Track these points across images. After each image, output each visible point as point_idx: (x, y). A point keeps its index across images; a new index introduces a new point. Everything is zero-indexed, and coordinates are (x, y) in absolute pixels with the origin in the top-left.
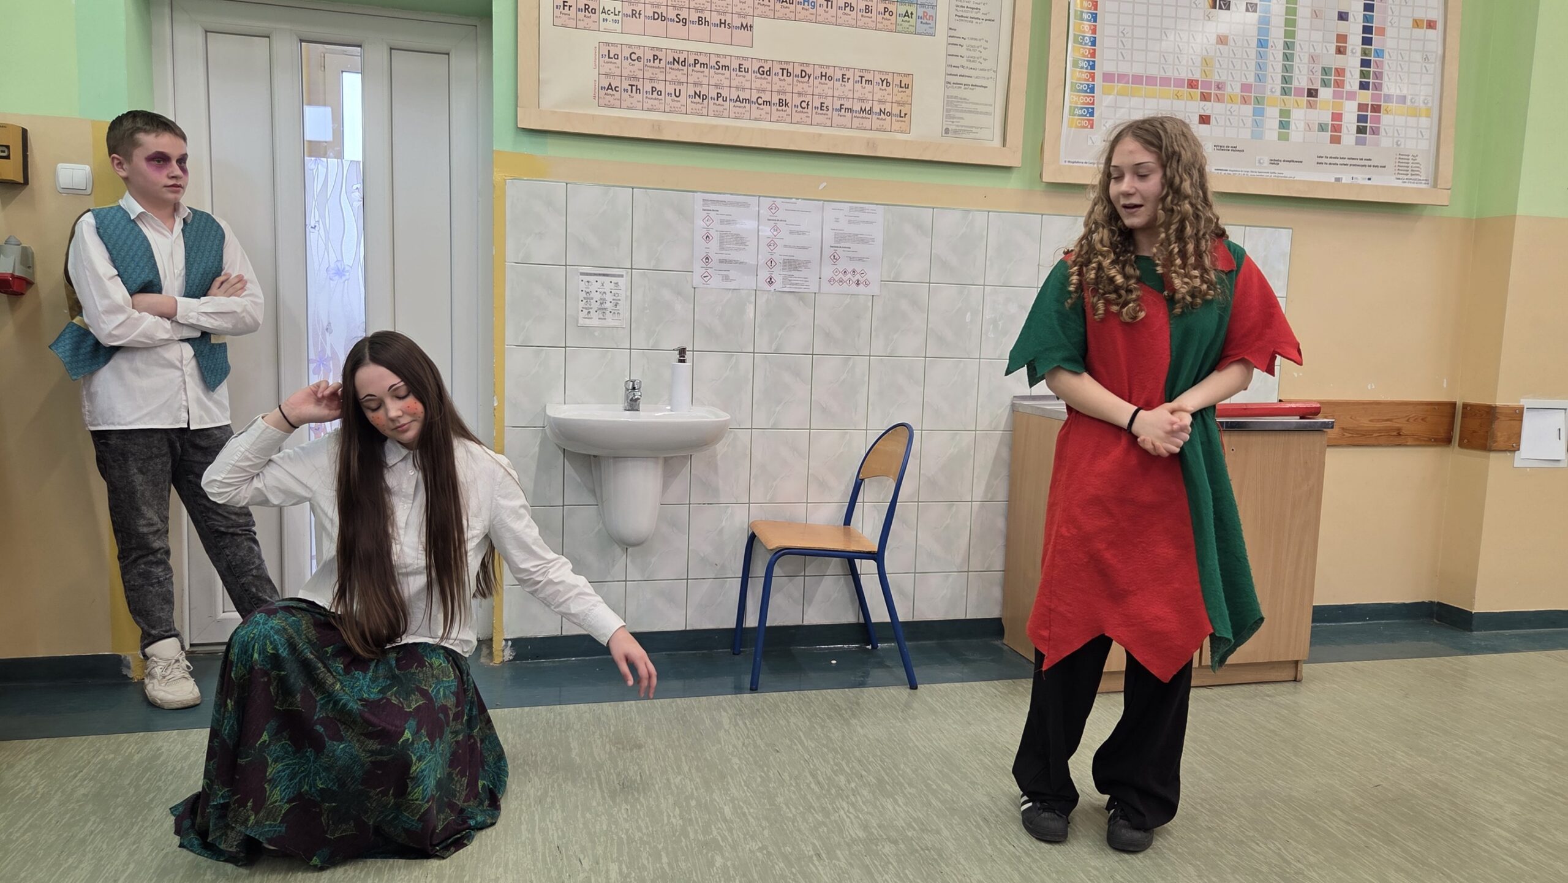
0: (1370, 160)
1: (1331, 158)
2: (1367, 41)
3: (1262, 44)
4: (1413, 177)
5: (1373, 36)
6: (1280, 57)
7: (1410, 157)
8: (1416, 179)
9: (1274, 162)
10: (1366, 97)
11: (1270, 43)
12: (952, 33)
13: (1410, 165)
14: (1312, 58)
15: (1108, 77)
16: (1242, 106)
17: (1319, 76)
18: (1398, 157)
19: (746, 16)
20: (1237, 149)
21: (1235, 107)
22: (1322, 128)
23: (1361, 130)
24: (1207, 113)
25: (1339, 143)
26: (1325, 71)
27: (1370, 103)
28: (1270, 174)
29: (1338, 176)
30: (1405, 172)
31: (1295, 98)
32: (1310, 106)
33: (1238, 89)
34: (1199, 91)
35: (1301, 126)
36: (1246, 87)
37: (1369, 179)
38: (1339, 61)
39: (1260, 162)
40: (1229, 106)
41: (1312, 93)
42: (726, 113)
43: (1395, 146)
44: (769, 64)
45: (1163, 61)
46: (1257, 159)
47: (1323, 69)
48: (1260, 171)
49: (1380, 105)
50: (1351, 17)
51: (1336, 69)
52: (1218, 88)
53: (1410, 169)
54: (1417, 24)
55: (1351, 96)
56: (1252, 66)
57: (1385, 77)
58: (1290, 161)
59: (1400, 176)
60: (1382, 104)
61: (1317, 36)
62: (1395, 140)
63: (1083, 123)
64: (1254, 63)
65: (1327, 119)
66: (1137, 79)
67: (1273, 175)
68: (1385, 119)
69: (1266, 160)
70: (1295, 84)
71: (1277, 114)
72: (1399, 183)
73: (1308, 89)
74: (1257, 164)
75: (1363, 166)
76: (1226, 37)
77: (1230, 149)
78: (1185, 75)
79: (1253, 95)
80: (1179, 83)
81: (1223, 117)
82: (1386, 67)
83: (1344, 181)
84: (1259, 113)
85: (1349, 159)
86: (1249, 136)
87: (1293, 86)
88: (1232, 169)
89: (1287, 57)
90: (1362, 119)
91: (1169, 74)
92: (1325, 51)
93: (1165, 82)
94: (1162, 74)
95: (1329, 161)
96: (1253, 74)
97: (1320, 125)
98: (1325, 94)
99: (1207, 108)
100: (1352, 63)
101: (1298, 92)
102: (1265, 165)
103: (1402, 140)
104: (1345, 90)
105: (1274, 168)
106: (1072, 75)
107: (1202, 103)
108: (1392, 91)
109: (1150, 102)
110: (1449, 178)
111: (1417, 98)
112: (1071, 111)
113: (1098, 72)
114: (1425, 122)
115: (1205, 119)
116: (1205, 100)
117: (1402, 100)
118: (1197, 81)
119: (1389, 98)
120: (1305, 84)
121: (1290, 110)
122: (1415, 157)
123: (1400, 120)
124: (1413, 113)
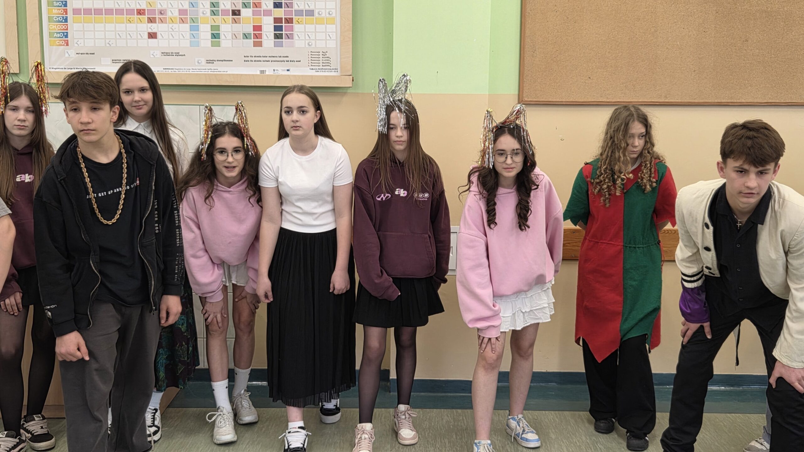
0: (287, 57)
1: (255, 57)
4: (324, 68)
7: (321, 53)
8: (327, 69)
9: (209, 62)
10: (280, 13)
13: (321, 59)
15: (77, 12)
16: (180, 25)
18: (310, 54)
20: (180, 54)
21: (175, 26)
22: (246, 36)
23: (277, 37)
24: (154, 31)
25: (262, 46)
27: (283, 17)
28: (207, 70)
29: (263, 69)
30: (318, 64)
31: (223, 17)
32: (235, 21)
33: (176, 13)
34: (146, 16)
35: (229, 36)
36: (182, 12)
37: (288, 70)
39: (198, 63)
40: (171, 25)
41: (236, 13)
43: (307, 46)
46: (196, 61)
48: (199, 68)
49: (293, 18)
52: (161, 13)
53: (321, 62)
55: (268, 13)
58: (223, 61)
59: (314, 67)
60: (294, 17)
62: (307, 42)
63: (61, 43)
65: (250, 30)
66: (98, 12)
67: (209, 71)
68: (297, 27)
69: (204, 62)
70: (222, 7)
71: (209, 29)
72: (313, 73)
73: (232, 10)
74: (197, 64)
75: (281, 61)
77: (174, 54)
78: (135, 6)
80: (130, 12)
81: (167, 33)
83: (267, 73)
84: (195, 28)
85: (270, 57)
86: (188, 45)
87: (220, 9)
88: (177, 68)
90: (277, 28)
91: (122, 6)
93: (120, 12)
94: (117, 7)
95: (253, 59)
96: (187, 3)
97: (244, 34)
98: (246, 13)
99: (153, 27)
101: (225, 12)
102: (202, 64)
103: (313, 42)
104: (262, 9)
105: (210, 66)
106: (49, 12)
107: (150, 25)
108: (302, 7)
109: (110, 27)
110: (350, 67)
111: (323, 11)
112: (51, 35)
113: (69, 8)
114: (331, 28)
115: (152, 36)
116: (152, 22)
117: (310, 13)
118: (144, 10)
119: (299, 13)
120: (229, 7)
121: (219, 26)
122: (324, 54)
123: (310, 28)
124: (320, 21)
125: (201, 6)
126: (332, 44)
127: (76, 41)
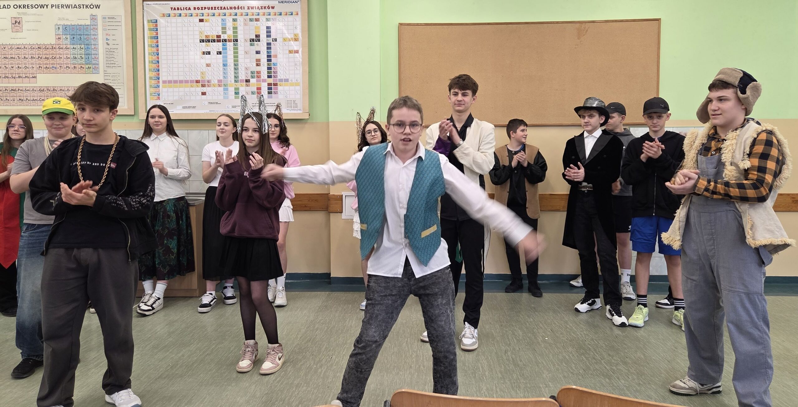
2: (269, 60)
3: (225, 65)
4: (294, 109)
5: (272, 58)
6: (233, 69)
7: (292, 101)
9: (233, 107)
10: (271, 81)
11: (228, 65)
12: (105, 72)
13: (293, 104)
14: (246, 69)
15: (164, 82)
16: (218, 88)
17: (250, 74)
18: (287, 101)
19: (34, 74)
20: (218, 103)
21: (216, 88)
22: (253, 93)
23: (269, 93)
24: (205, 91)
26: (252, 73)
27: (273, 83)
30: (291, 107)
31: (241, 83)
32: (247, 86)
33: (216, 82)
34: (201, 84)
36: (220, 81)
38: (258, 68)
39: (228, 107)
40: (213, 88)
41: (248, 81)
42: (30, 105)
43: (285, 97)
44: (43, 88)
45: (185, 74)
47: (251, 72)
49: (278, 83)
50: (261, 52)
51: (257, 72)
52: (208, 82)
54: (290, 52)
55: (264, 81)
56: (222, 73)
57: (278, 73)
59: (289, 109)
61: (248, 60)
62: (285, 95)
63: (156, 98)
64: (222, 72)
65: (255, 89)
66: (176, 82)
67: (233, 111)
68: (279, 88)
69: (230, 106)
70: (240, 78)
71: (234, 90)
72: (289, 112)
73: (246, 80)
76: (210, 64)
77: (215, 103)
78: (195, 79)
79: (223, 83)
80: (192, 81)
81: (211, 92)
82: (279, 69)
84: (226, 90)
86: (223, 98)
88: (216, 110)
89: (235, 69)
90: (269, 89)
91: (188, 79)
92: (251, 65)
93: (187, 82)
94: (185, 79)
96: (222, 76)
97: (252, 92)
98: (253, 81)
99: (204, 89)
100: (263, 69)
101: (242, 81)
102: (230, 108)
103: (288, 95)
104: (261, 79)
105: (234, 109)
106: (150, 82)
107: (202, 88)
108: (282, 78)
109: (181, 89)
110: (307, 108)
111: (293, 79)
112: (151, 94)
113: (161, 80)
114: (298, 88)
115: (204, 94)
116: (203, 87)
117: (287, 80)
118: (199, 80)
119: (281, 80)
120: (244, 78)
121: (238, 88)
122: (294, 101)
123: (287, 88)
124: (292, 85)
125: (229, 78)
126: (298, 96)
127: (164, 97)
